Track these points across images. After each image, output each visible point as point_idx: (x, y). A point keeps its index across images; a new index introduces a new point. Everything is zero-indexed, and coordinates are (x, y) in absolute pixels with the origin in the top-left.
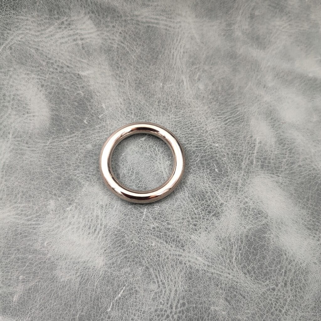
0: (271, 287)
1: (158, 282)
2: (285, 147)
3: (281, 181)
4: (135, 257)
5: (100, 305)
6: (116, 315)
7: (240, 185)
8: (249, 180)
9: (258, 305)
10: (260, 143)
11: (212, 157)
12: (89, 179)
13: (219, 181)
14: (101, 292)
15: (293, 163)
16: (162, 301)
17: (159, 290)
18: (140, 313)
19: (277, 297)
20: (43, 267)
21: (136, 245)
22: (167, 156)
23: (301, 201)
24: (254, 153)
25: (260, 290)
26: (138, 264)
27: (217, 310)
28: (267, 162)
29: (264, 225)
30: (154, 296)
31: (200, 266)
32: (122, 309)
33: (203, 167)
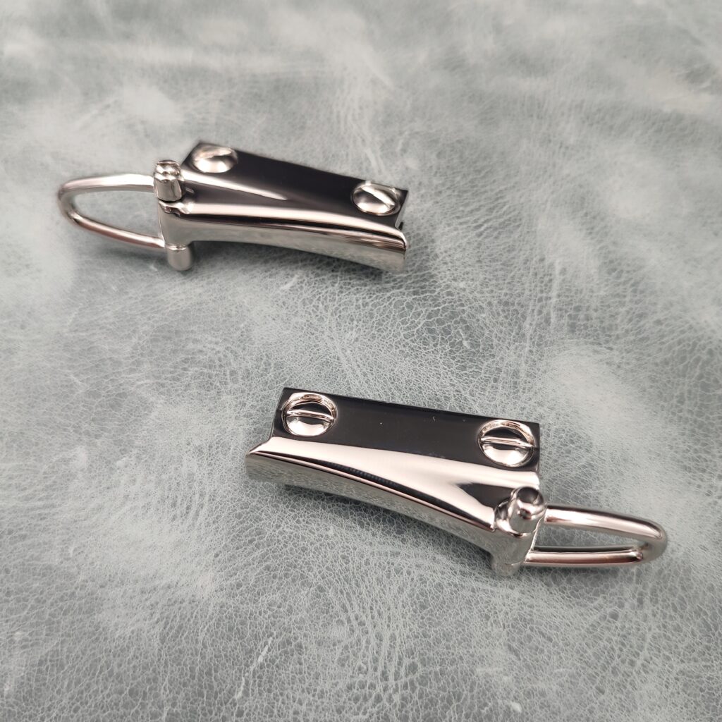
0: (609, 610)
1: (349, 621)
2: (622, 280)
3: (617, 360)
4: (290, 565)
5: (215, 686)
6: (257, 707)
7: (522, 375)
8: (544, 363)
9: (582, 655)
10: (564, 271)
11: (453, 315)
12: (166, 388)
13: (474, 369)
14: (215, 656)
15: (641, 316)
16: (362, 665)
17: (354, 639)
18: (314, 696)
19: (624, 633)
20: (70, 606)
21: (290, 537)
22: (348, 321)
23: (666, 404)
24: (550, 298)
25: (585, 619)
26: (299, 582)
27: (491, 674)
28: (582, 316)
29: (584, 467)
30: (342, 653)
31: (445, 576)
32: (269, 691)
33: (434, 338)
